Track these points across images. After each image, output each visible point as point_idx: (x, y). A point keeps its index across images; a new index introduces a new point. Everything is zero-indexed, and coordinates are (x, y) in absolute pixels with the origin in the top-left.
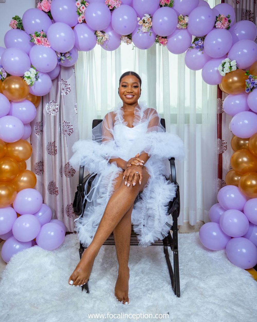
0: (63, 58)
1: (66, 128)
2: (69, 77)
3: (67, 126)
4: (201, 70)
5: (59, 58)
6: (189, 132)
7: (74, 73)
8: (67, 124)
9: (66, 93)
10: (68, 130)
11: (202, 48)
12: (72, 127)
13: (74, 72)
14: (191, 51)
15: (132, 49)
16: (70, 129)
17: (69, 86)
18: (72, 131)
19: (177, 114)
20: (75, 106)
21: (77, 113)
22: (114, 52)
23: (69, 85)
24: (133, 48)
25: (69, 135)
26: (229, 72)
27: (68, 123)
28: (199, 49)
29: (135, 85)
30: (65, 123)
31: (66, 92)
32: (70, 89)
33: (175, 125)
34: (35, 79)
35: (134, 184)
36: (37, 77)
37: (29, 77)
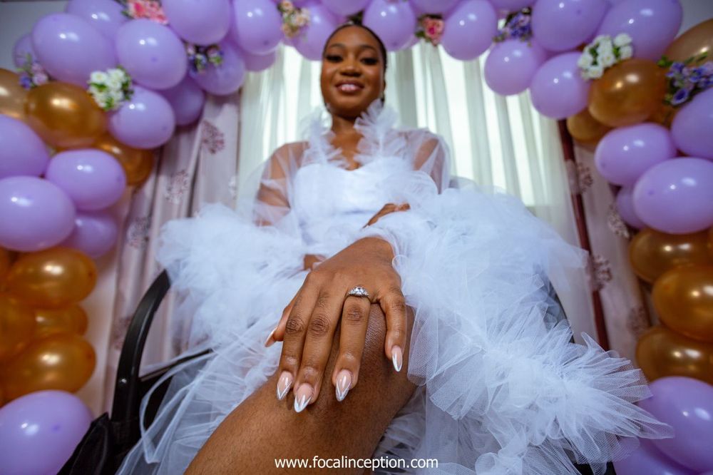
0: (199, 57)
5: (191, 58)
9: (212, 151)
26: (614, 65)
29: (367, 54)
31: (211, 147)
34: (120, 95)
35: (343, 381)
36: (126, 91)
37: (102, 87)
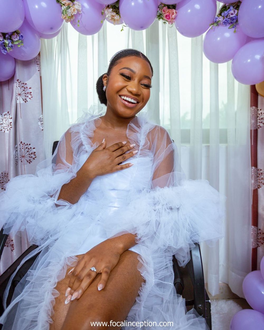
0: (7, 42)
1: (24, 152)
2: (30, 77)
3: (26, 149)
4: (231, 61)
5: (1, 43)
6: (208, 157)
7: (39, 71)
8: (27, 146)
9: (25, 100)
10: (26, 155)
11: (234, 22)
12: (34, 150)
13: (38, 69)
14: (214, 30)
15: (121, 31)
16: (30, 153)
17: (31, 90)
18: (35, 156)
19: (190, 130)
20: (39, 119)
21: (43, 130)
22: (96, 35)
23: (30, 88)
24: (123, 28)
25: (30, 162)
27: (27, 144)
28: (228, 26)
30: (22, 145)
31: (24, 98)
32: (31, 95)
33: (188, 145)
